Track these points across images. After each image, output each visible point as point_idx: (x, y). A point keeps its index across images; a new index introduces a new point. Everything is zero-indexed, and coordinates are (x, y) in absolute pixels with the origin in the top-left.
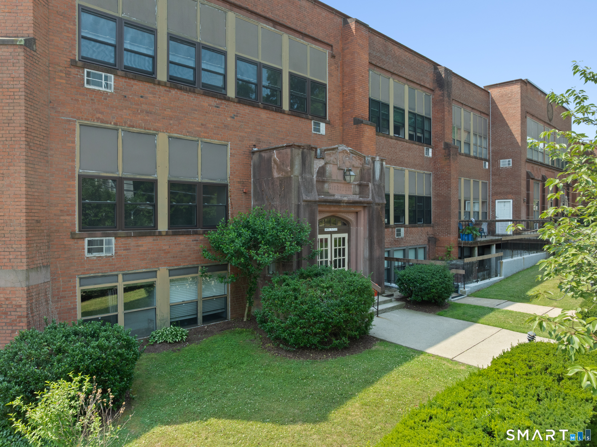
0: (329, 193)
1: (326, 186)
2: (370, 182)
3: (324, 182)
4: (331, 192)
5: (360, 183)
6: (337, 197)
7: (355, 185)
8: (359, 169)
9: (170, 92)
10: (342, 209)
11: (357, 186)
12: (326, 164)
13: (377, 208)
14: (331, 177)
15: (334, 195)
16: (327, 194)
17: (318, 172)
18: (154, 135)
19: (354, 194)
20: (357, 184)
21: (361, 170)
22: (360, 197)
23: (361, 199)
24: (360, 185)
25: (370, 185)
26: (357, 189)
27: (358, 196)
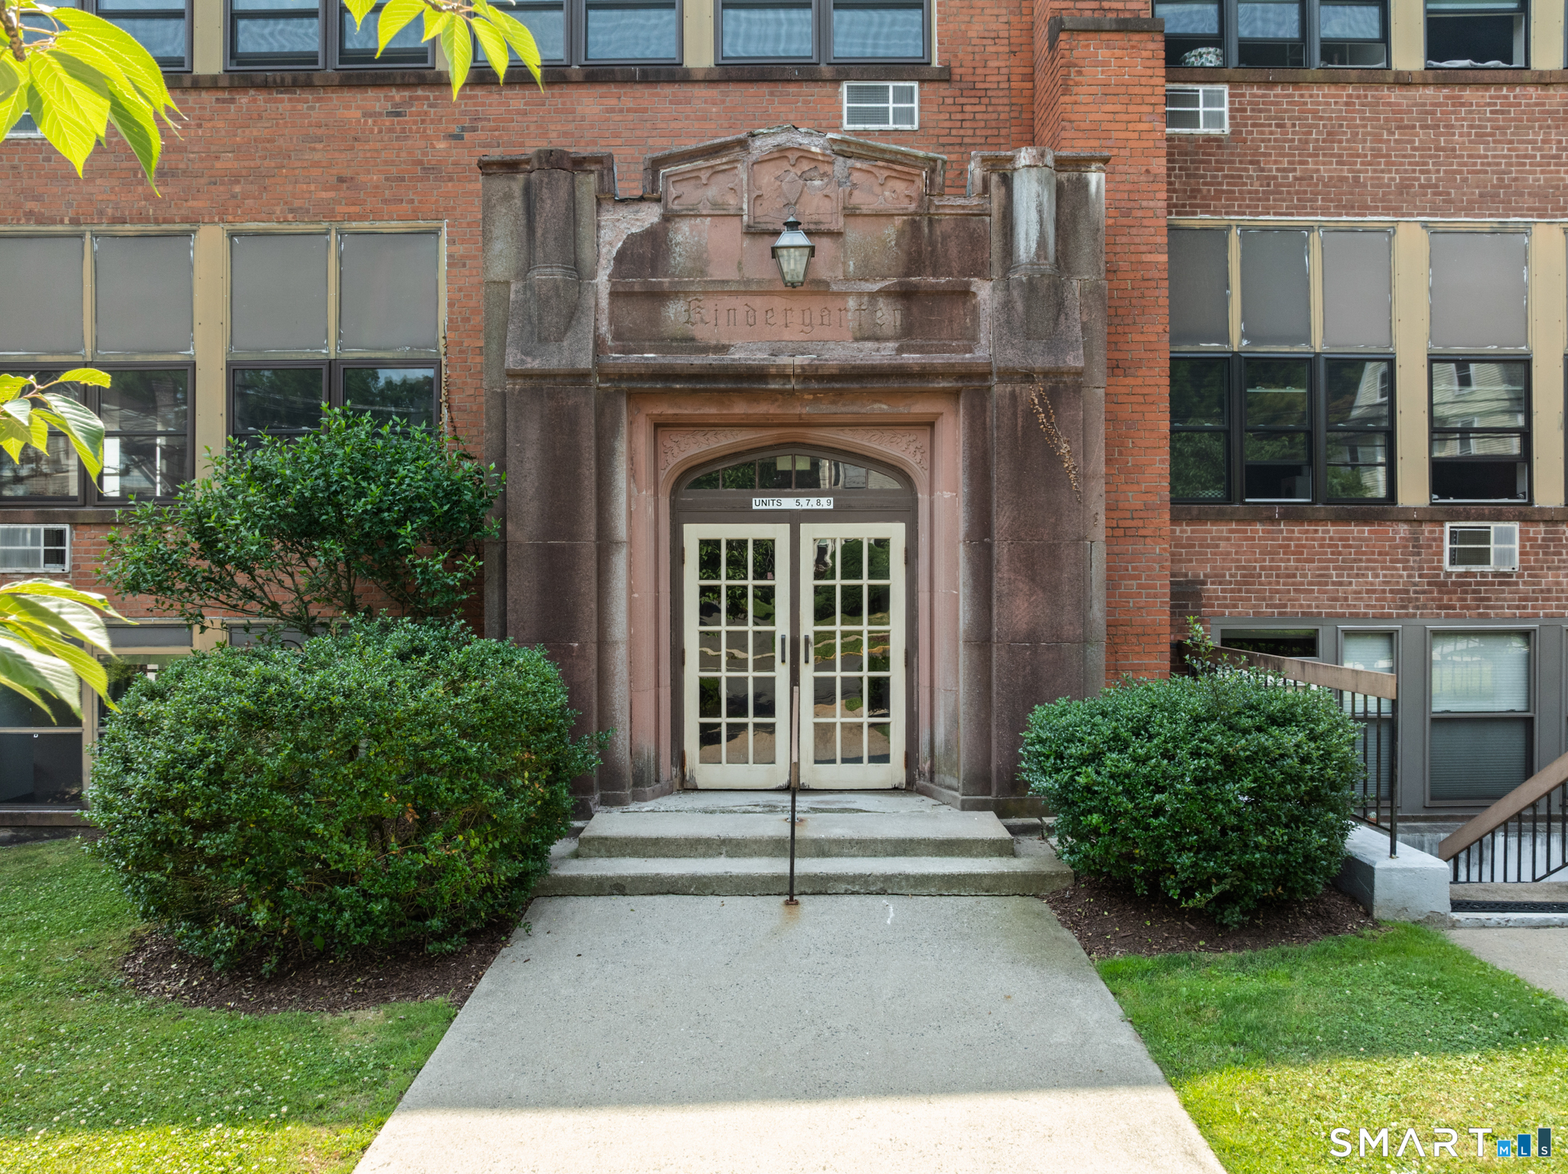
0: (693, 339)
1: (675, 312)
2: (979, 274)
3: (658, 296)
4: (704, 333)
5: (900, 284)
6: (745, 353)
7: (873, 296)
8: (898, 221)
9: (232, 101)
10: (807, 410)
11: (881, 303)
12: (668, 218)
13: (1013, 396)
14: (702, 272)
15: (723, 349)
16: (688, 343)
17: (620, 258)
18: (187, 234)
19: (856, 340)
20: (885, 293)
21: (914, 225)
22: (900, 350)
23: (911, 358)
24: (905, 295)
25: (985, 292)
26: (888, 315)
27: (892, 345)
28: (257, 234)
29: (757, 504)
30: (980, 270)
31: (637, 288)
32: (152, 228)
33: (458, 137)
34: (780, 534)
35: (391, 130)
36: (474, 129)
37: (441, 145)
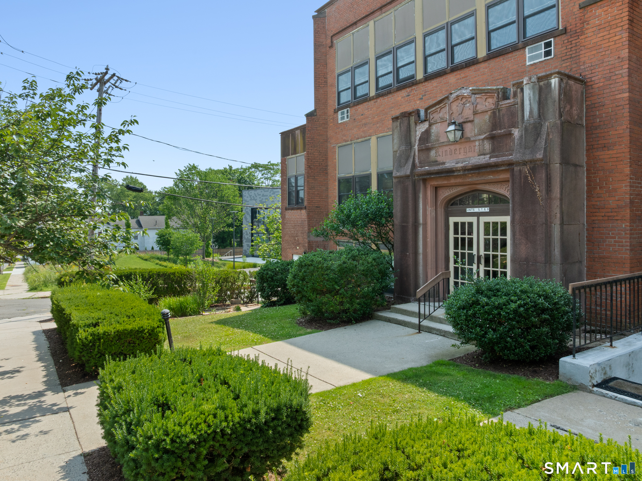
0: (437, 161)
1: (433, 153)
2: (514, 127)
3: (429, 149)
4: (440, 159)
5: (490, 134)
6: (449, 164)
7: (483, 140)
8: (489, 113)
9: (376, 102)
10: (470, 180)
11: (485, 142)
12: (430, 125)
13: (520, 171)
14: (438, 140)
15: (444, 163)
16: (436, 163)
17: (420, 140)
18: (369, 139)
19: (479, 155)
20: (485, 138)
21: (494, 113)
22: (490, 158)
23: (493, 160)
24: (492, 138)
25: (516, 133)
26: (487, 146)
27: (488, 156)
28: (382, 137)
29: (469, 210)
30: (514, 125)
31: (424, 148)
32: (363, 139)
33: (422, 99)
34: (474, 220)
35: (407, 101)
36: (425, 95)
37: (418, 102)
